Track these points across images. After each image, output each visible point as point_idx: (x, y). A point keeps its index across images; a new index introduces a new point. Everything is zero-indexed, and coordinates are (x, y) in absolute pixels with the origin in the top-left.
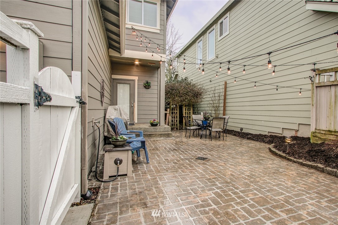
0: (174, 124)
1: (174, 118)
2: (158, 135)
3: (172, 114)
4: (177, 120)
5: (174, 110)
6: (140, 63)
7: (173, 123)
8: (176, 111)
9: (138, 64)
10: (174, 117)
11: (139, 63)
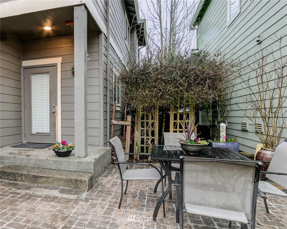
0: (147, 148)
1: (148, 135)
2: (52, 181)
3: (143, 126)
4: (153, 141)
5: (147, 119)
6: (54, 28)
7: (145, 146)
8: (150, 121)
9: (51, 33)
10: (147, 133)
11: (52, 30)
